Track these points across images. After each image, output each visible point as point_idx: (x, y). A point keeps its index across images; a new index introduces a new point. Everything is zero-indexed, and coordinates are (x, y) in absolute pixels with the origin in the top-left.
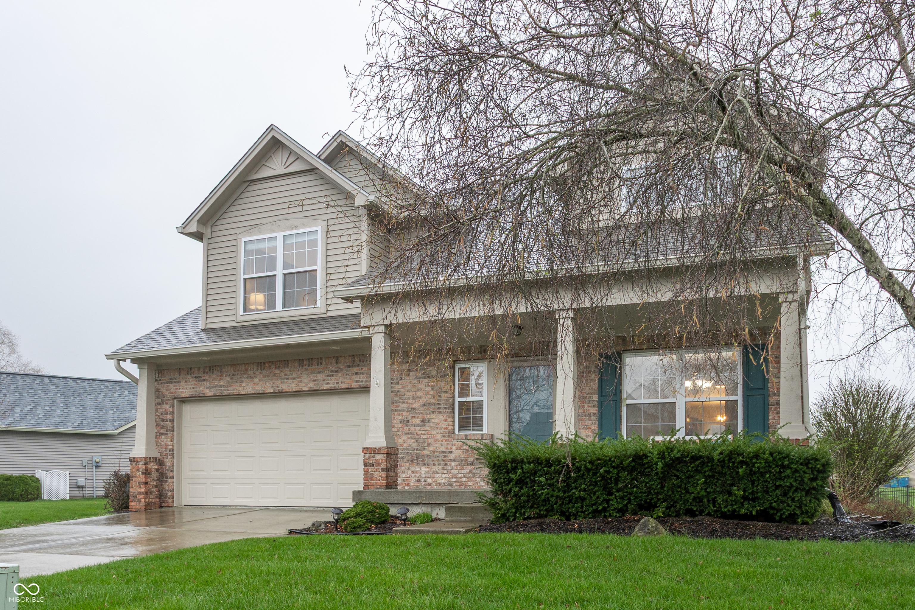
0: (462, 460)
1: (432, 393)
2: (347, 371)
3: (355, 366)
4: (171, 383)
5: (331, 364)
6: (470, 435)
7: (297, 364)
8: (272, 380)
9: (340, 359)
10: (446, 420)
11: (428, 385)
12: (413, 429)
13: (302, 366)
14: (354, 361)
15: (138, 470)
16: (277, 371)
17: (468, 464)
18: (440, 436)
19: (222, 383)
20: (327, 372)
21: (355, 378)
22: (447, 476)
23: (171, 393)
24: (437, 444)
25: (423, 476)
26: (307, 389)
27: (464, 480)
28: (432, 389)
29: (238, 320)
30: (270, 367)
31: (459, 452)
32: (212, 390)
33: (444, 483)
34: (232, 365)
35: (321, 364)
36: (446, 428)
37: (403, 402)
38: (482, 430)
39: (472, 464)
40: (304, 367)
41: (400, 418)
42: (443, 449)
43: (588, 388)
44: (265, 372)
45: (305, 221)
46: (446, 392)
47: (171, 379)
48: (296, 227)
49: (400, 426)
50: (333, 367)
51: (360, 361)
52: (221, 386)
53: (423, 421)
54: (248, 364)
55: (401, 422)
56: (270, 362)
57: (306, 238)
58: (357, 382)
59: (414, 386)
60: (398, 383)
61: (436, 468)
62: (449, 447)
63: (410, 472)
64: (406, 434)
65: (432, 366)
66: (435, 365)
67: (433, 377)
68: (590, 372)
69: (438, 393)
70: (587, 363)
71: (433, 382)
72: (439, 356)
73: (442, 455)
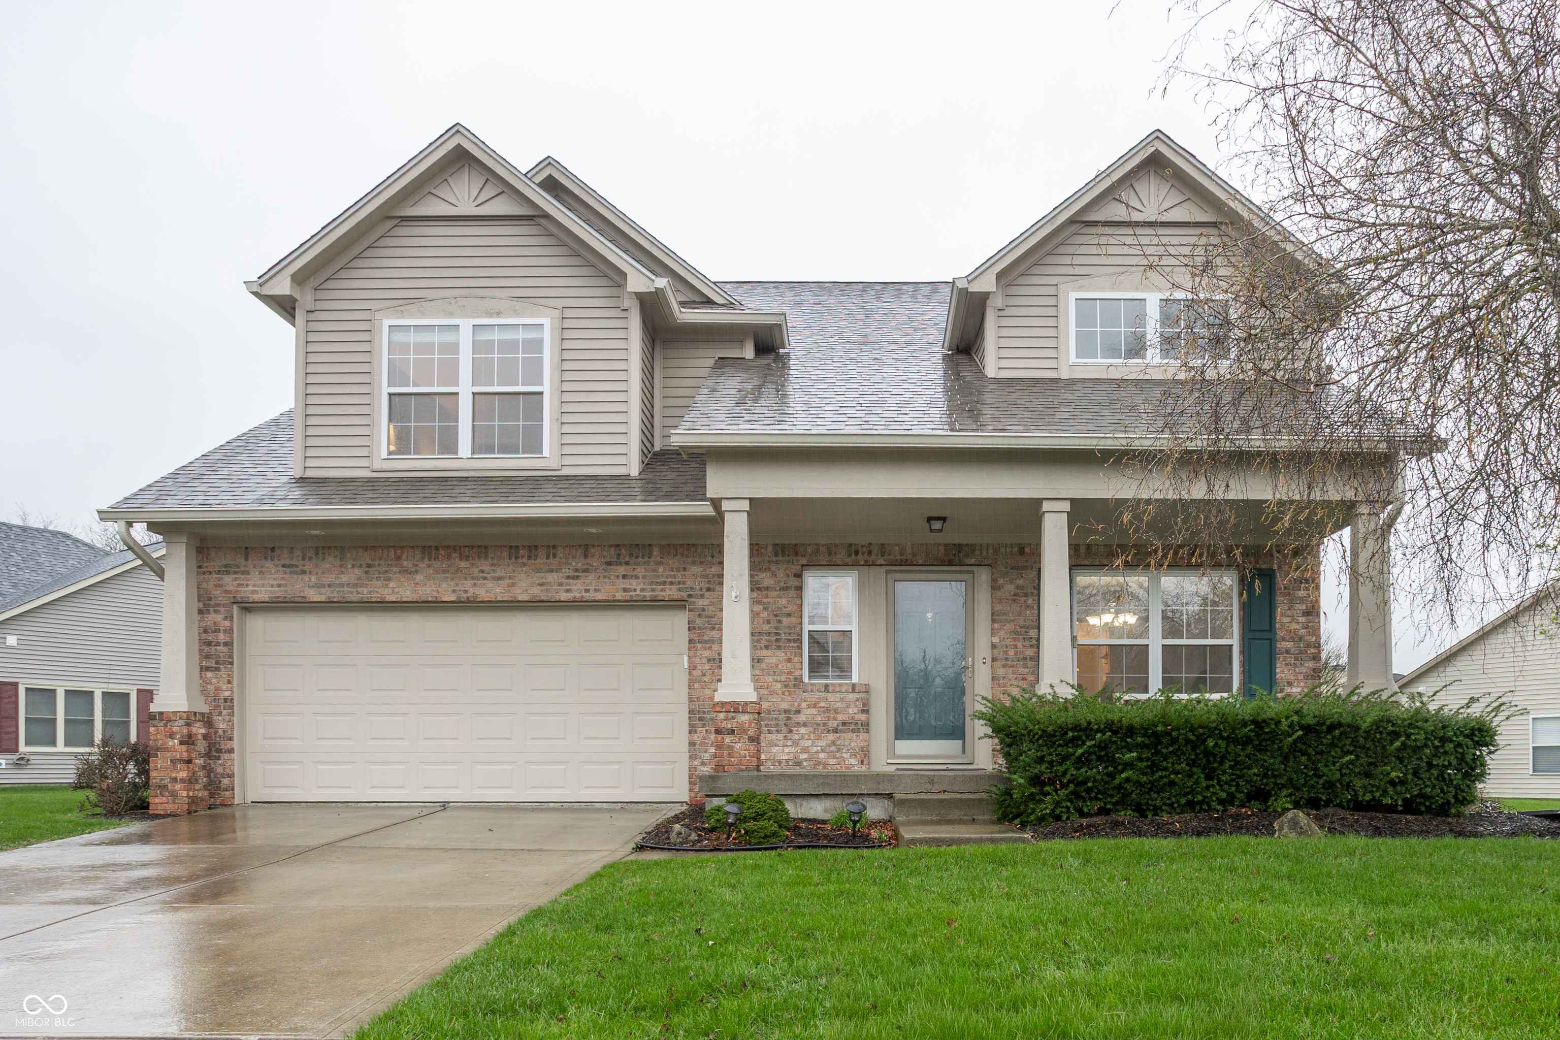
0: (818, 725)
1: (765, 615)
2: (606, 571)
3: (621, 564)
4: (228, 573)
5: (574, 557)
6: (833, 685)
7: (505, 554)
8: (453, 579)
9: (593, 550)
10: (789, 660)
11: (759, 603)
13: (516, 558)
14: (619, 555)
15: (172, 736)
16: (463, 564)
17: (828, 731)
18: (779, 685)
19: (344, 579)
20: (566, 572)
21: (622, 584)
22: (793, 750)
23: (226, 592)
24: (774, 699)
26: (526, 599)
27: (822, 756)
29: (376, 466)
30: (449, 557)
31: (813, 711)
32: (323, 590)
33: (787, 761)
34: (366, 548)
35: (555, 556)
36: (790, 673)
37: (713, 628)
38: (850, 677)
39: (835, 731)
40: (520, 560)
41: (707, 653)
42: (785, 706)
43: (1022, 618)
44: (437, 564)
45: (517, 305)
46: (789, 615)
47: (226, 566)
48: (498, 314)
49: (707, 667)
50: (579, 563)
51: (631, 555)
52: (342, 585)
54: (402, 547)
55: (709, 661)
56: (449, 547)
57: (521, 335)
58: (625, 590)
60: (702, 596)
61: (773, 737)
62: (796, 704)
65: (765, 571)
66: (769, 569)
67: (767, 589)
68: (1026, 595)
69: (776, 616)
70: (1020, 582)
71: (767, 596)
72: (776, 555)
73: (783, 716)
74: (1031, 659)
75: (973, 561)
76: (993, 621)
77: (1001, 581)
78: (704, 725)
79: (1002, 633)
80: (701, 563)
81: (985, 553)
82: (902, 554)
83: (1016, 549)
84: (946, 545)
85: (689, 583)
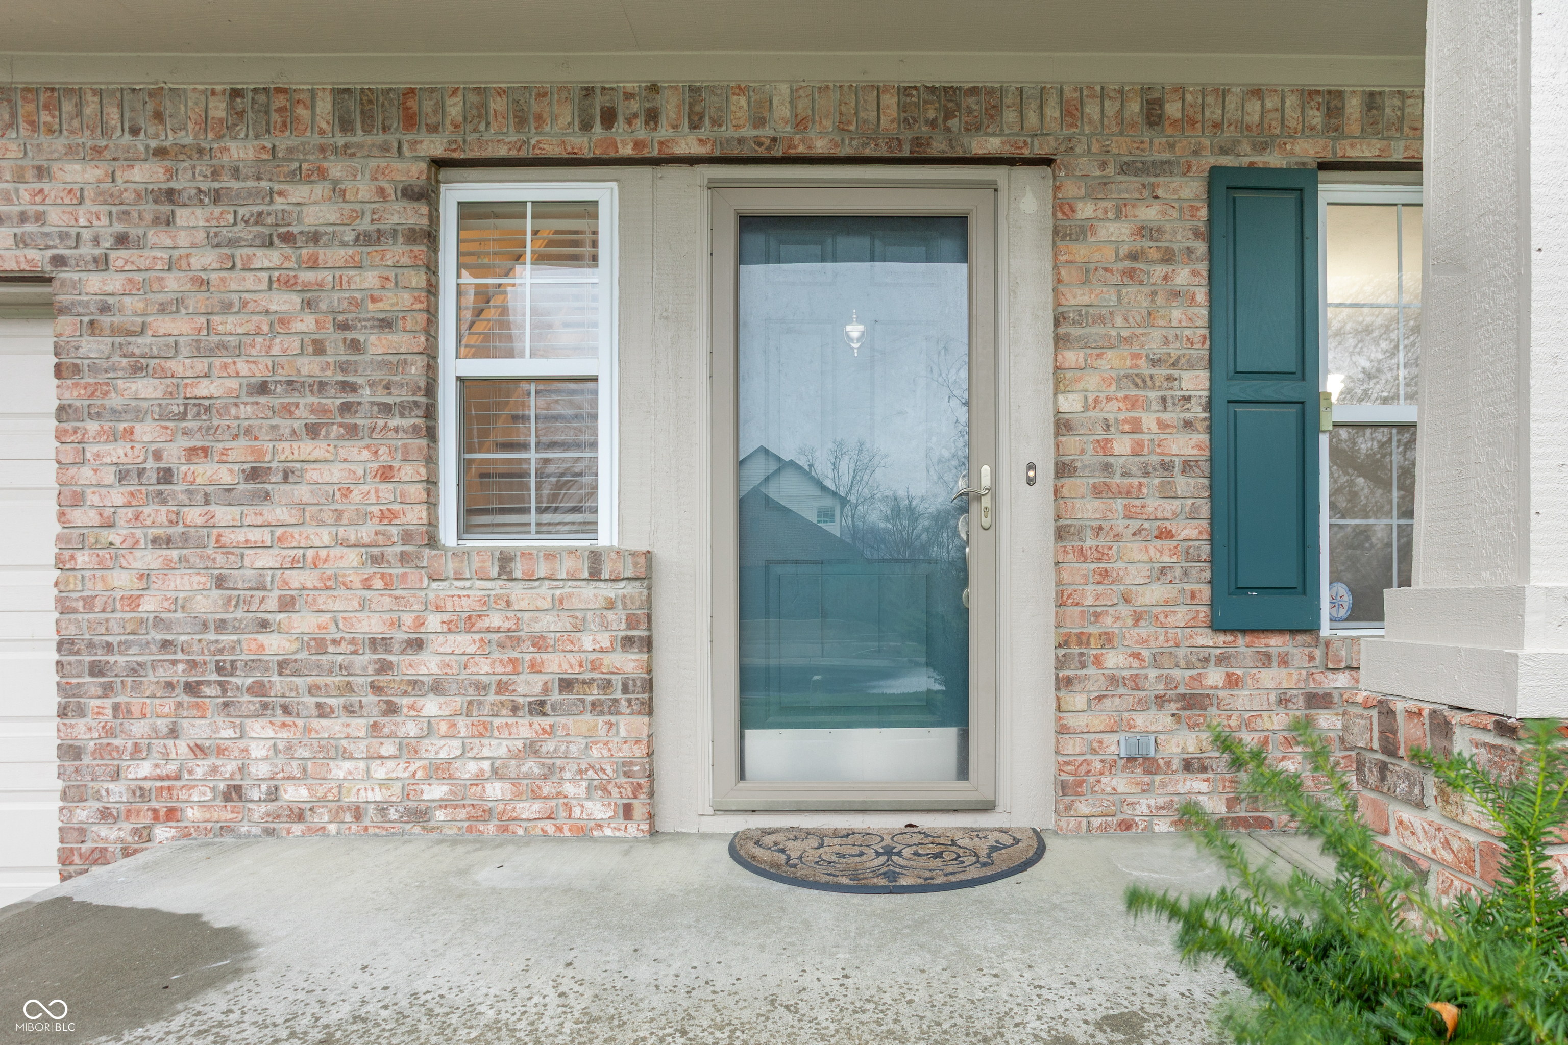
0: (481, 688)
1: (307, 323)
6: (526, 554)
10: (386, 474)
11: (288, 285)
12: (194, 515)
17: (515, 709)
18: (352, 557)
22: (396, 768)
24: (343, 601)
25: (261, 770)
27: (495, 790)
28: (308, 304)
31: (465, 642)
33: (382, 809)
36: (388, 517)
37: (137, 370)
38: (590, 528)
39: (539, 708)
41: (118, 452)
42: (371, 624)
43: (1157, 334)
46: (385, 324)
49: (117, 497)
53: (255, 474)
55: (122, 476)
59: (204, 284)
60: (102, 263)
61: (333, 727)
62: (408, 620)
63: (182, 747)
64: (156, 542)
65: (308, 180)
66: (322, 174)
67: (315, 238)
68: (1168, 257)
69: (344, 326)
70: (1150, 213)
71: (314, 265)
72: (346, 126)
73: (366, 658)
74: (1187, 467)
75: (992, 145)
76: (1060, 341)
77: (1085, 210)
78: (108, 690)
79: (1092, 381)
80: (98, 151)
81: (1032, 118)
82: (759, 122)
83: (1135, 107)
84: (905, 91)
85: (56, 218)
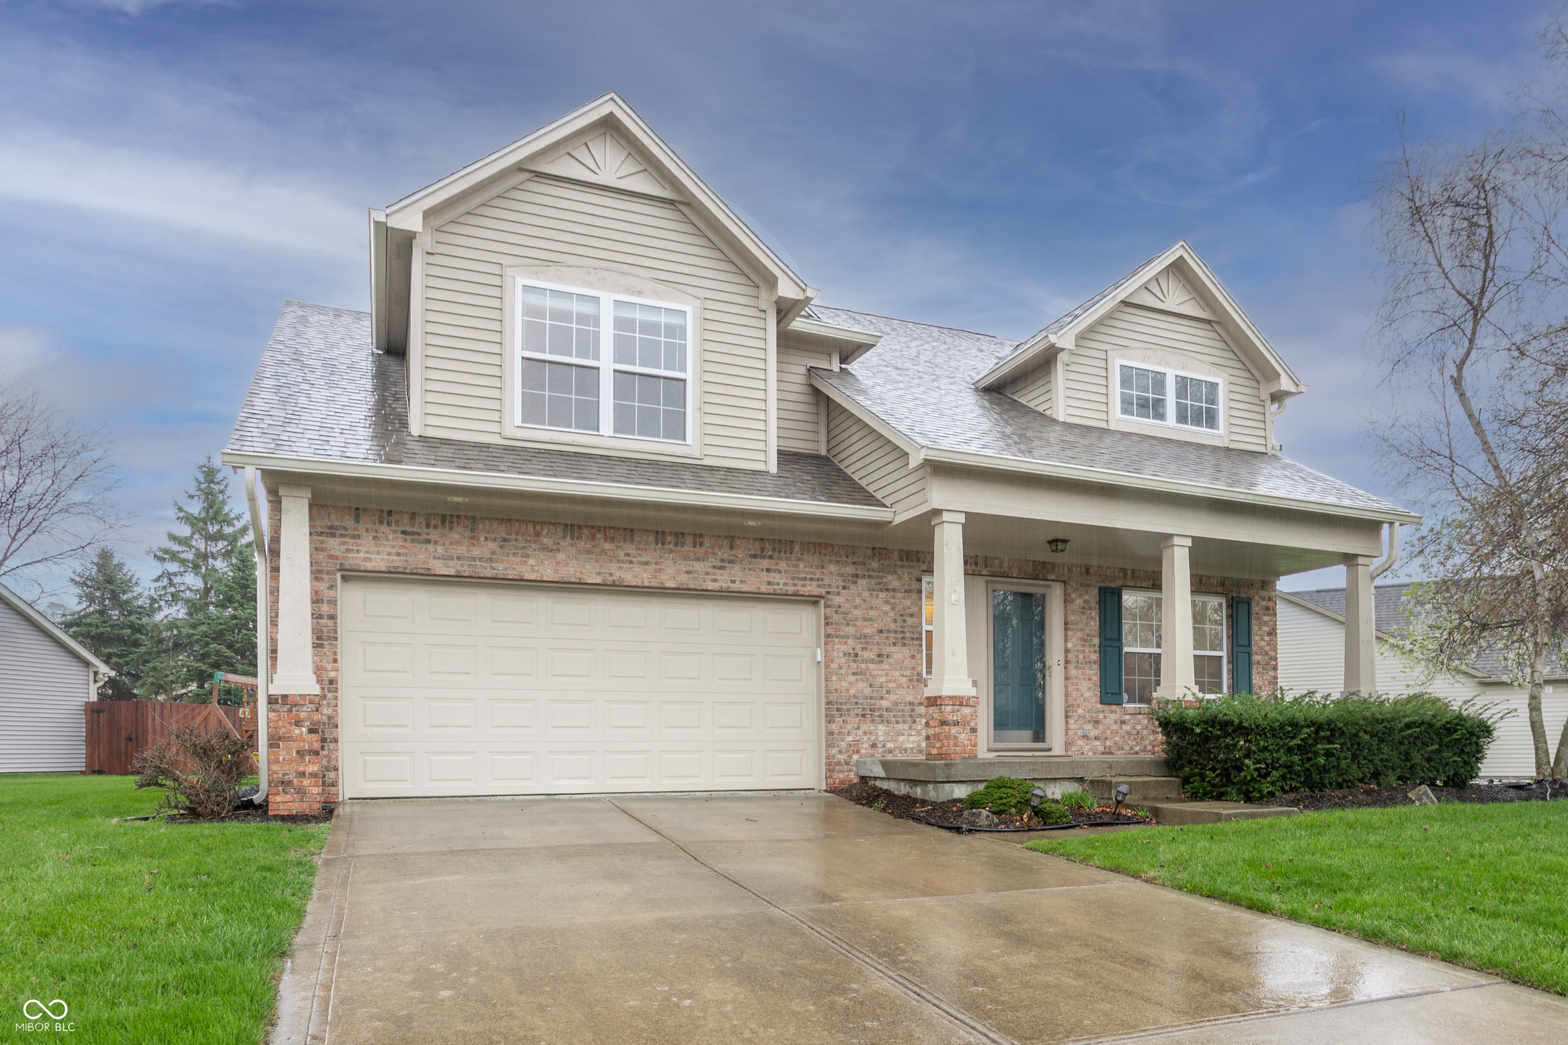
1: (892, 614)
2: (750, 563)
3: (764, 557)
4: (333, 535)
5: (720, 548)
7: (651, 539)
8: (597, 560)
9: (738, 542)
10: (913, 657)
11: (887, 602)
12: (864, 666)
13: (663, 544)
14: (763, 549)
16: (608, 546)
18: (905, 679)
19: (476, 552)
20: (713, 561)
21: (766, 577)
23: (331, 557)
24: (901, 692)
25: (881, 739)
26: (674, 586)
28: (893, 609)
29: (509, 432)
30: (593, 538)
32: (451, 563)
33: (912, 749)
34: (501, 521)
35: (701, 544)
36: (913, 669)
37: (848, 624)
40: (667, 546)
41: (843, 648)
42: (910, 698)
43: (1088, 628)
44: (581, 544)
45: (660, 287)
46: (912, 615)
47: (331, 527)
48: (640, 293)
50: (725, 553)
51: (774, 549)
52: (474, 559)
53: (879, 656)
54: (543, 523)
55: (845, 655)
56: (593, 527)
57: (663, 319)
58: (769, 583)
59: (864, 601)
60: (838, 593)
61: (899, 727)
62: (918, 697)
63: (861, 732)
64: (853, 674)
65: (892, 574)
66: (896, 572)
67: (894, 590)
68: (1090, 609)
69: (901, 615)
70: (1087, 597)
71: (894, 597)
72: (901, 560)
73: (908, 707)
74: (1095, 662)
75: (1053, 577)
76: (1066, 629)
77: (1073, 596)
78: (841, 716)
79: (1074, 640)
80: (838, 562)
81: (1061, 571)
82: (1001, 567)
83: (1083, 569)
84: (1034, 562)
85: (827, 581)
